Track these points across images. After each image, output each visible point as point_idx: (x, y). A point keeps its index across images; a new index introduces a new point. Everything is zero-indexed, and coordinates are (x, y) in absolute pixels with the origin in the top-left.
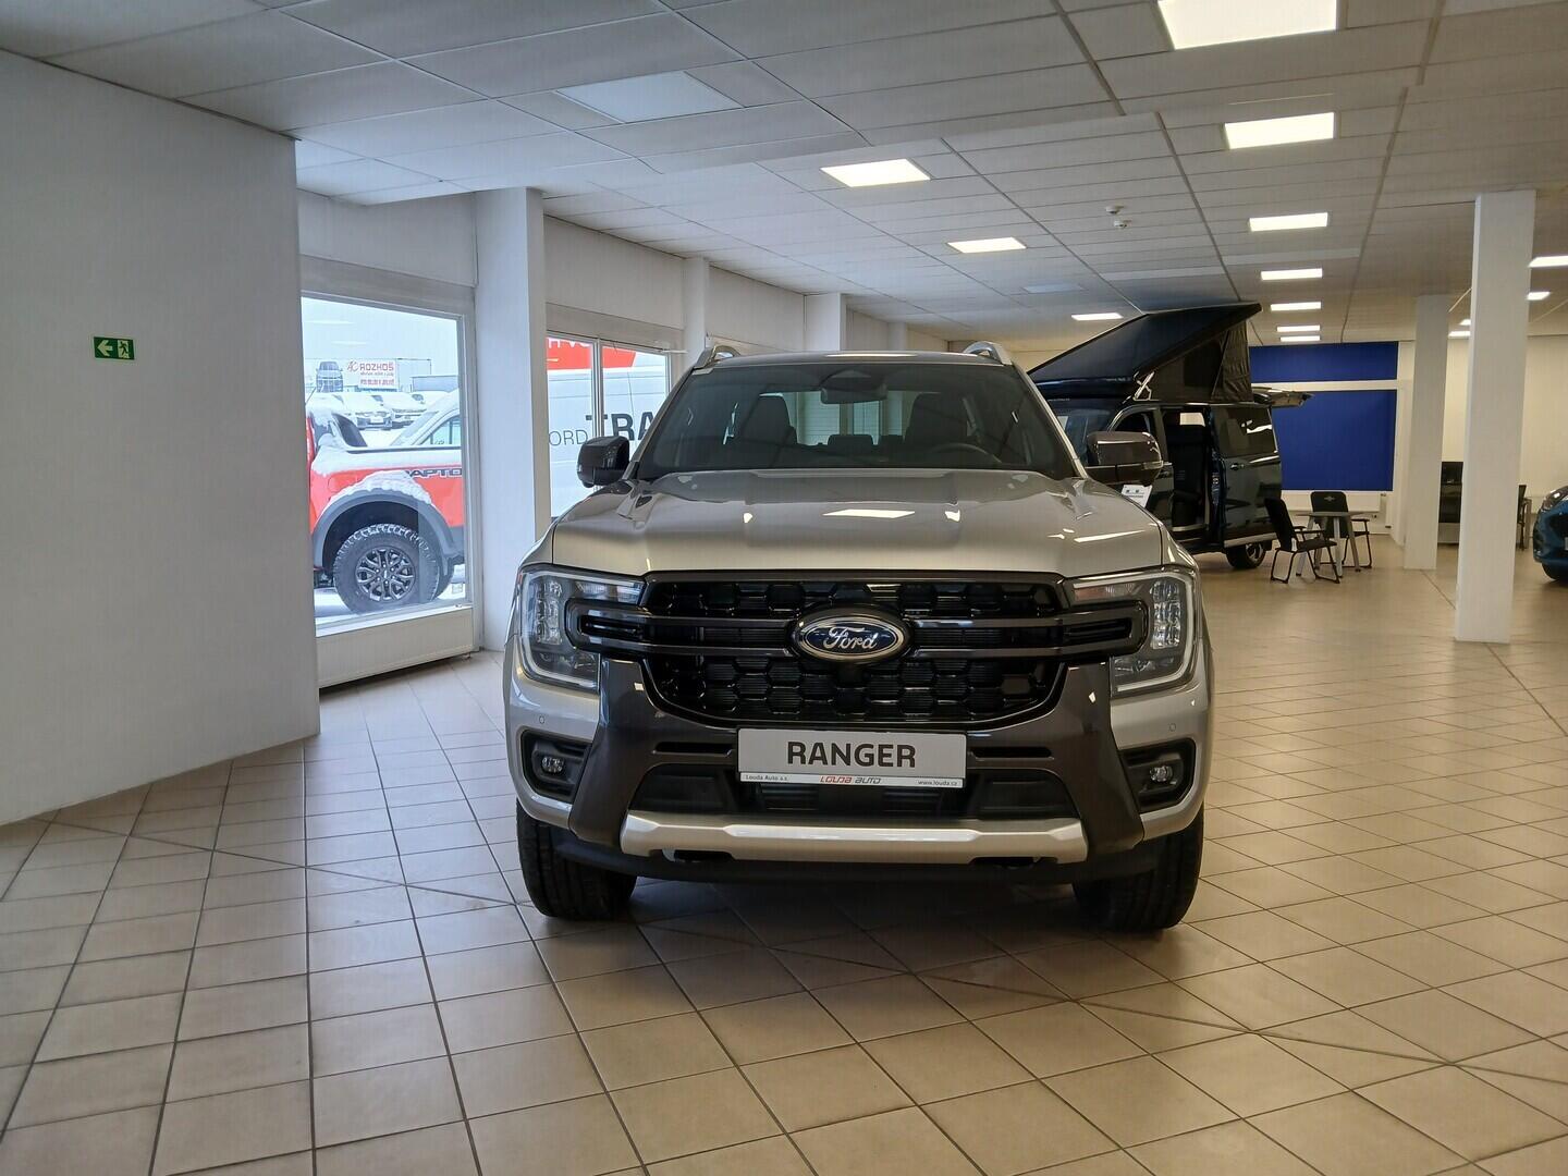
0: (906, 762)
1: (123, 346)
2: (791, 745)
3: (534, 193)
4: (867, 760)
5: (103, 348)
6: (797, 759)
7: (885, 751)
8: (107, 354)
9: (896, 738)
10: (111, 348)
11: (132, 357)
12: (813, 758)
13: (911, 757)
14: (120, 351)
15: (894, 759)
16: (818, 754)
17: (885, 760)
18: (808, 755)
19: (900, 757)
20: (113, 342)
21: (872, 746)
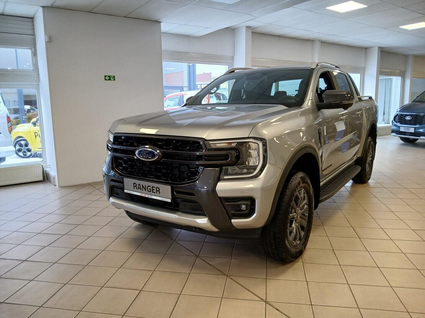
0: (158, 192)
1: (112, 77)
2: (134, 183)
3: (248, 27)
4: (149, 190)
5: (107, 78)
6: (135, 187)
7: (153, 188)
8: (108, 79)
9: (156, 185)
10: (109, 78)
11: (114, 80)
12: (138, 188)
13: (159, 191)
14: (111, 78)
15: (155, 191)
16: (139, 187)
17: (154, 191)
18: (137, 186)
19: (157, 191)
20: (109, 76)
21: (150, 187)
